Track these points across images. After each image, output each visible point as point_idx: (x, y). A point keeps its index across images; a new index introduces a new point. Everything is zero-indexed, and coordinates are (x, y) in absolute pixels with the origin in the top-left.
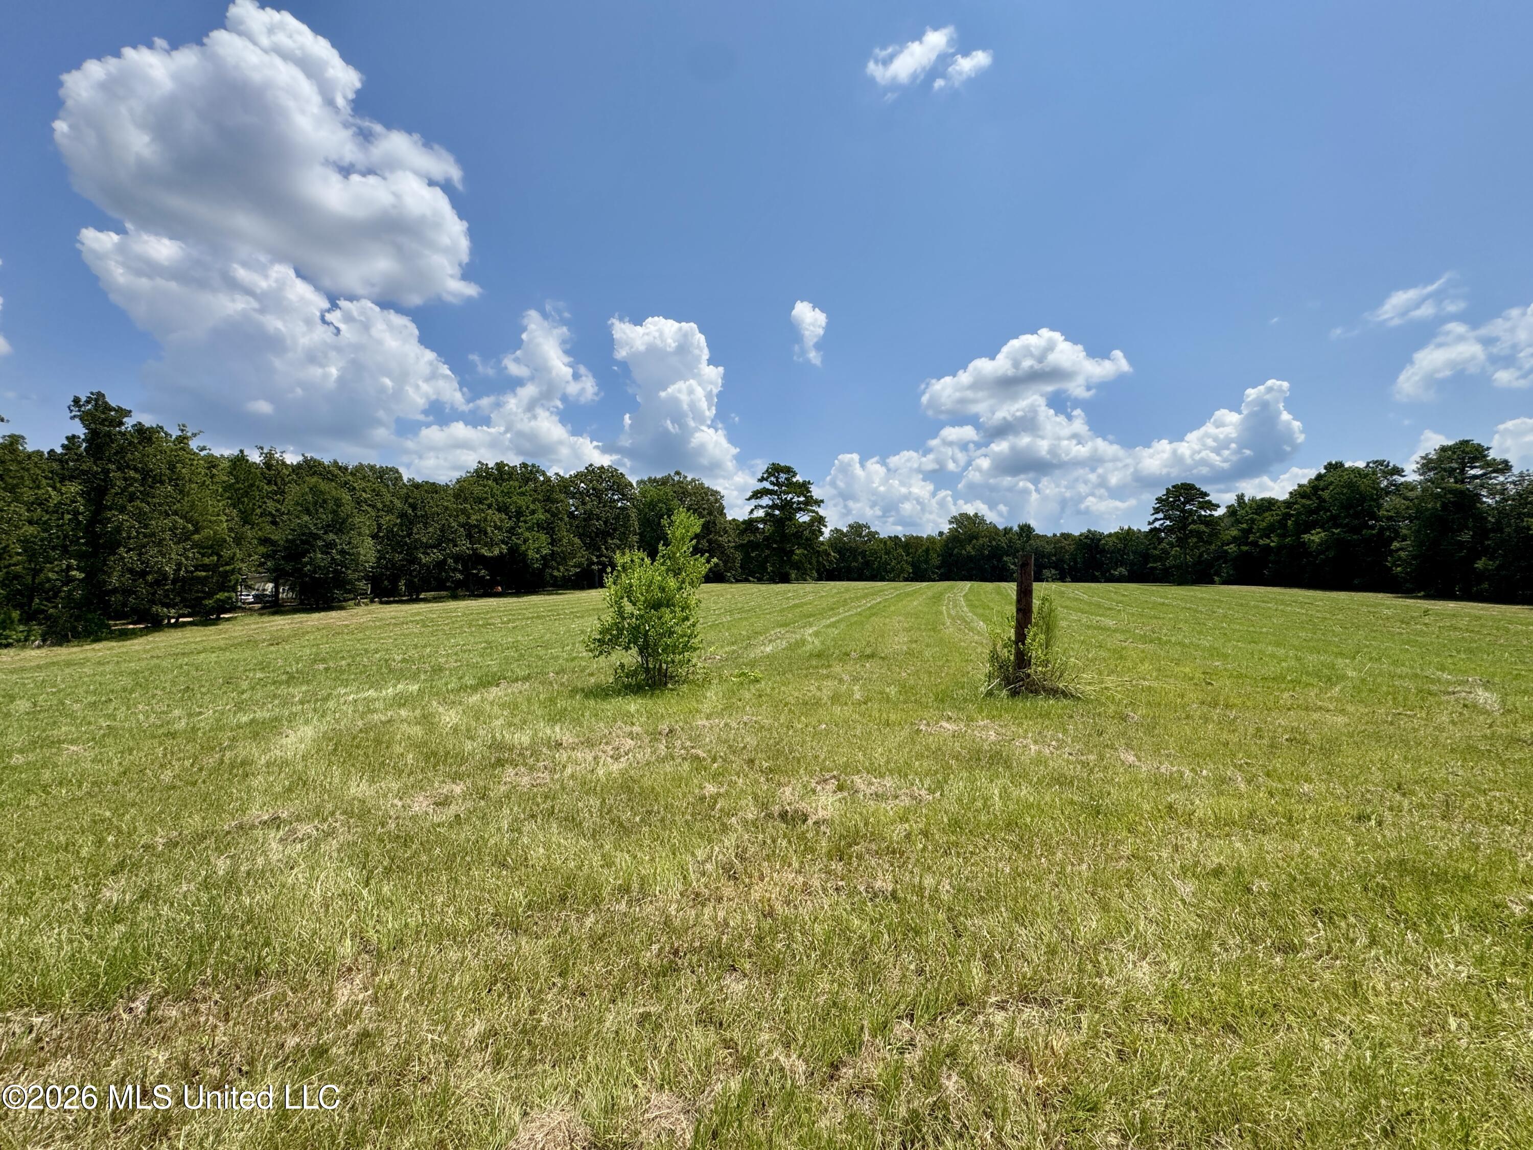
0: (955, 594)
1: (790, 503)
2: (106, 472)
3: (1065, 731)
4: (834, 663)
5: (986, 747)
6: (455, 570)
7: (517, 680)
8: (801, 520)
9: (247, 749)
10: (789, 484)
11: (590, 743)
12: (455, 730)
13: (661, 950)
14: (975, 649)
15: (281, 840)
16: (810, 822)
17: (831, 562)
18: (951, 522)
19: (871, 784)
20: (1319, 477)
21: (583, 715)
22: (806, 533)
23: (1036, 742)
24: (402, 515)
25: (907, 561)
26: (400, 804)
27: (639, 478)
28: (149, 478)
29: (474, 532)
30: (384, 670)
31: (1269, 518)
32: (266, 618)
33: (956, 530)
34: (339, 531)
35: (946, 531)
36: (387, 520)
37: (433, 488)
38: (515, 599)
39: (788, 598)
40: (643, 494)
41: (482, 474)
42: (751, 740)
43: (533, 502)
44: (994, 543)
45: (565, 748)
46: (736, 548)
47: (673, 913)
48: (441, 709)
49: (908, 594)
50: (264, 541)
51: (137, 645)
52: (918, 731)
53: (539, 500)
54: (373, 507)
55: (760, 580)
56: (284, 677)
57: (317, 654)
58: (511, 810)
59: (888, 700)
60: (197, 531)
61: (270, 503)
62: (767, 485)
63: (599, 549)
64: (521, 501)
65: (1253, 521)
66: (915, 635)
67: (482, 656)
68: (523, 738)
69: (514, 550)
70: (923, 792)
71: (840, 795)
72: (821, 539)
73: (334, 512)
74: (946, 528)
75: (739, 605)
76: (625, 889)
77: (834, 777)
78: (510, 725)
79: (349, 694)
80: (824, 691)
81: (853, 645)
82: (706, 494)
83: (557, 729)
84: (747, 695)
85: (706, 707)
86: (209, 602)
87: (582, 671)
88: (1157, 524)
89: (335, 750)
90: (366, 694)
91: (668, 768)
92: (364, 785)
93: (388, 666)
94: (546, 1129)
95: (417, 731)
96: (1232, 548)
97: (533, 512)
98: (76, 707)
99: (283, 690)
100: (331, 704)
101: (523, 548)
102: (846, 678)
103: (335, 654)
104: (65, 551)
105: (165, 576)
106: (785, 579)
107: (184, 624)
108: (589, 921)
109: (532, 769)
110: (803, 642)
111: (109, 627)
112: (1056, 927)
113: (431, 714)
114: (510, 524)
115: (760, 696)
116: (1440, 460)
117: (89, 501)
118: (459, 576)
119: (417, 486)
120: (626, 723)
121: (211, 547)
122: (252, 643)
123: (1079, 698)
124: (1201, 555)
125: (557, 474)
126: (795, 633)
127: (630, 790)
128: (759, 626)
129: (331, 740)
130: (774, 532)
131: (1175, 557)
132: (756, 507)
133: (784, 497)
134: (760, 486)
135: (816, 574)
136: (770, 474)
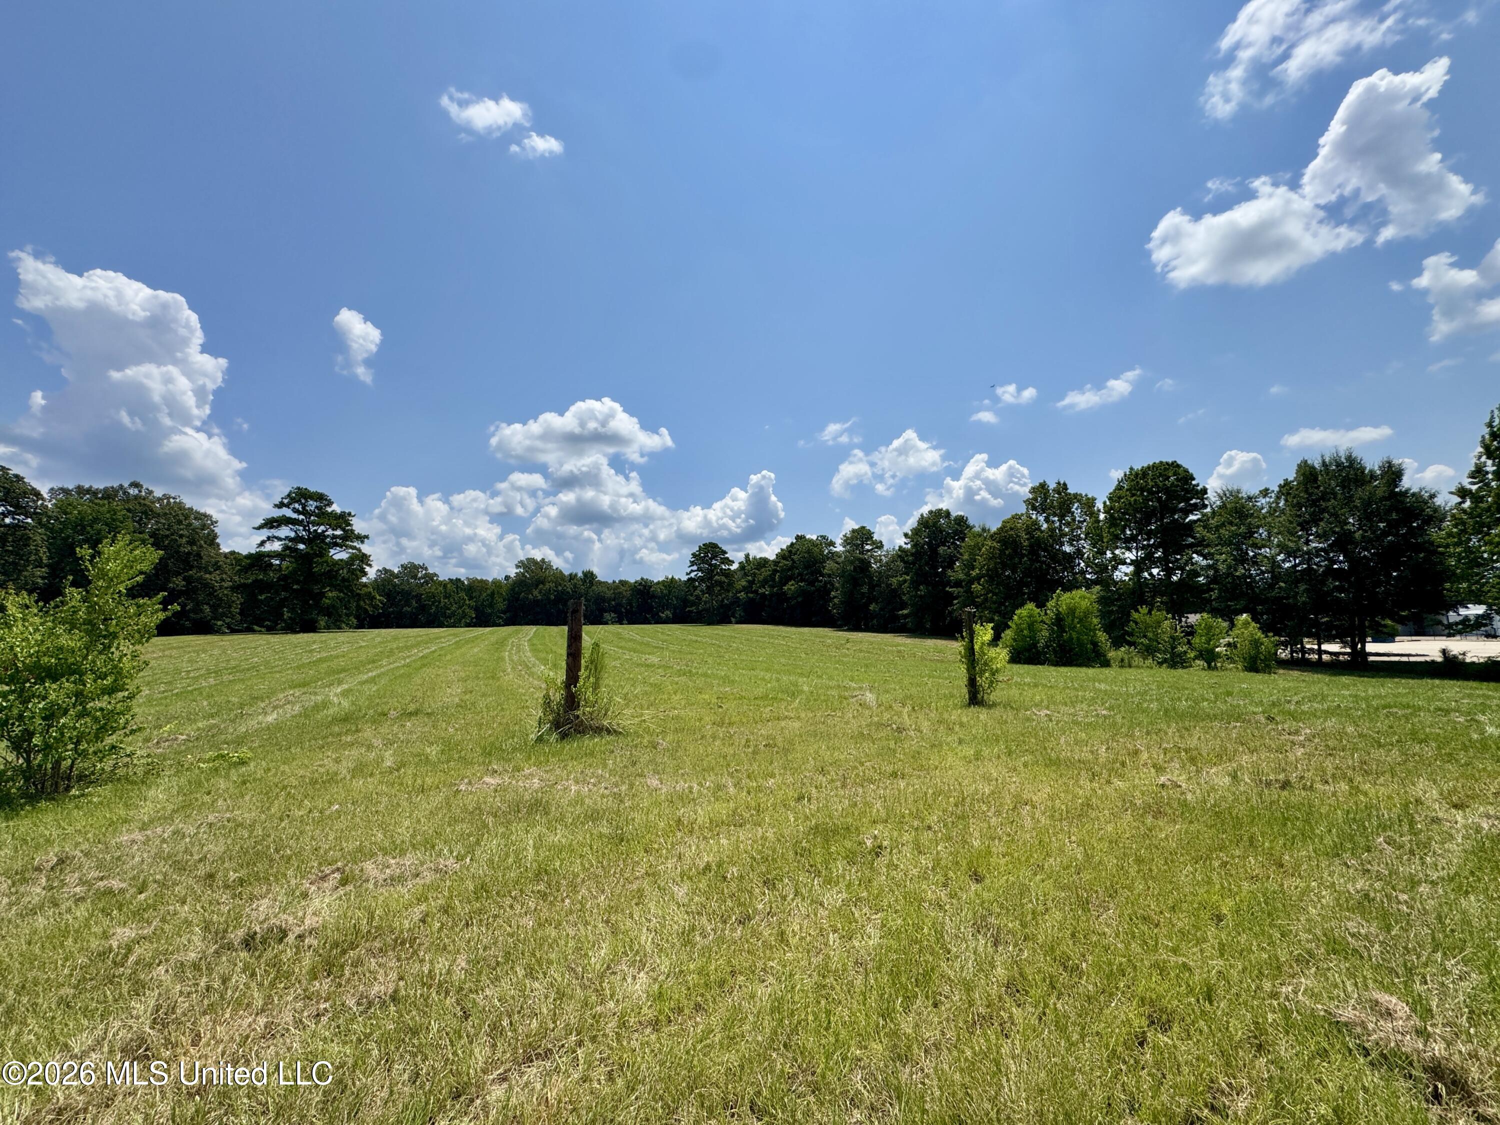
0: (519, 639)
1: (321, 536)
3: (605, 767)
4: (364, 727)
8: (336, 557)
14: (532, 694)
16: (290, 938)
17: (375, 607)
18: (517, 567)
19: (386, 867)
20: (792, 544)
22: (344, 573)
23: (577, 782)
25: (469, 606)
27: (56, 485)
31: (765, 573)
33: (523, 574)
35: (513, 575)
39: (311, 651)
42: (216, 847)
44: (560, 588)
46: (235, 588)
49: (467, 641)
52: (457, 792)
55: (271, 630)
59: (427, 762)
62: (288, 513)
65: (755, 574)
66: (470, 684)
70: (451, 862)
71: (342, 891)
72: (364, 580)
74: (513, 572)
75: (233, 663)
77: (338, 869)
80: (344, 763)
81: (394, 702)
82: (187, 517)
84: (222, 785)
85: (143, 813)
88: (693, 575)
96: (742, 595)
102: (377, 742)
106: (310, 627)
110: (325, 704)
115: (244, 783)
116: (852, 538)
123: (620, 733)
124: (723, 601)
126: (316, 694)
128: (261, 688)
130: (294, 572)
131: (705, 602)
132: (269, 538)
133: (312, 529)
134: (278, 513)
135: (355, 621)
136: (293, 500)
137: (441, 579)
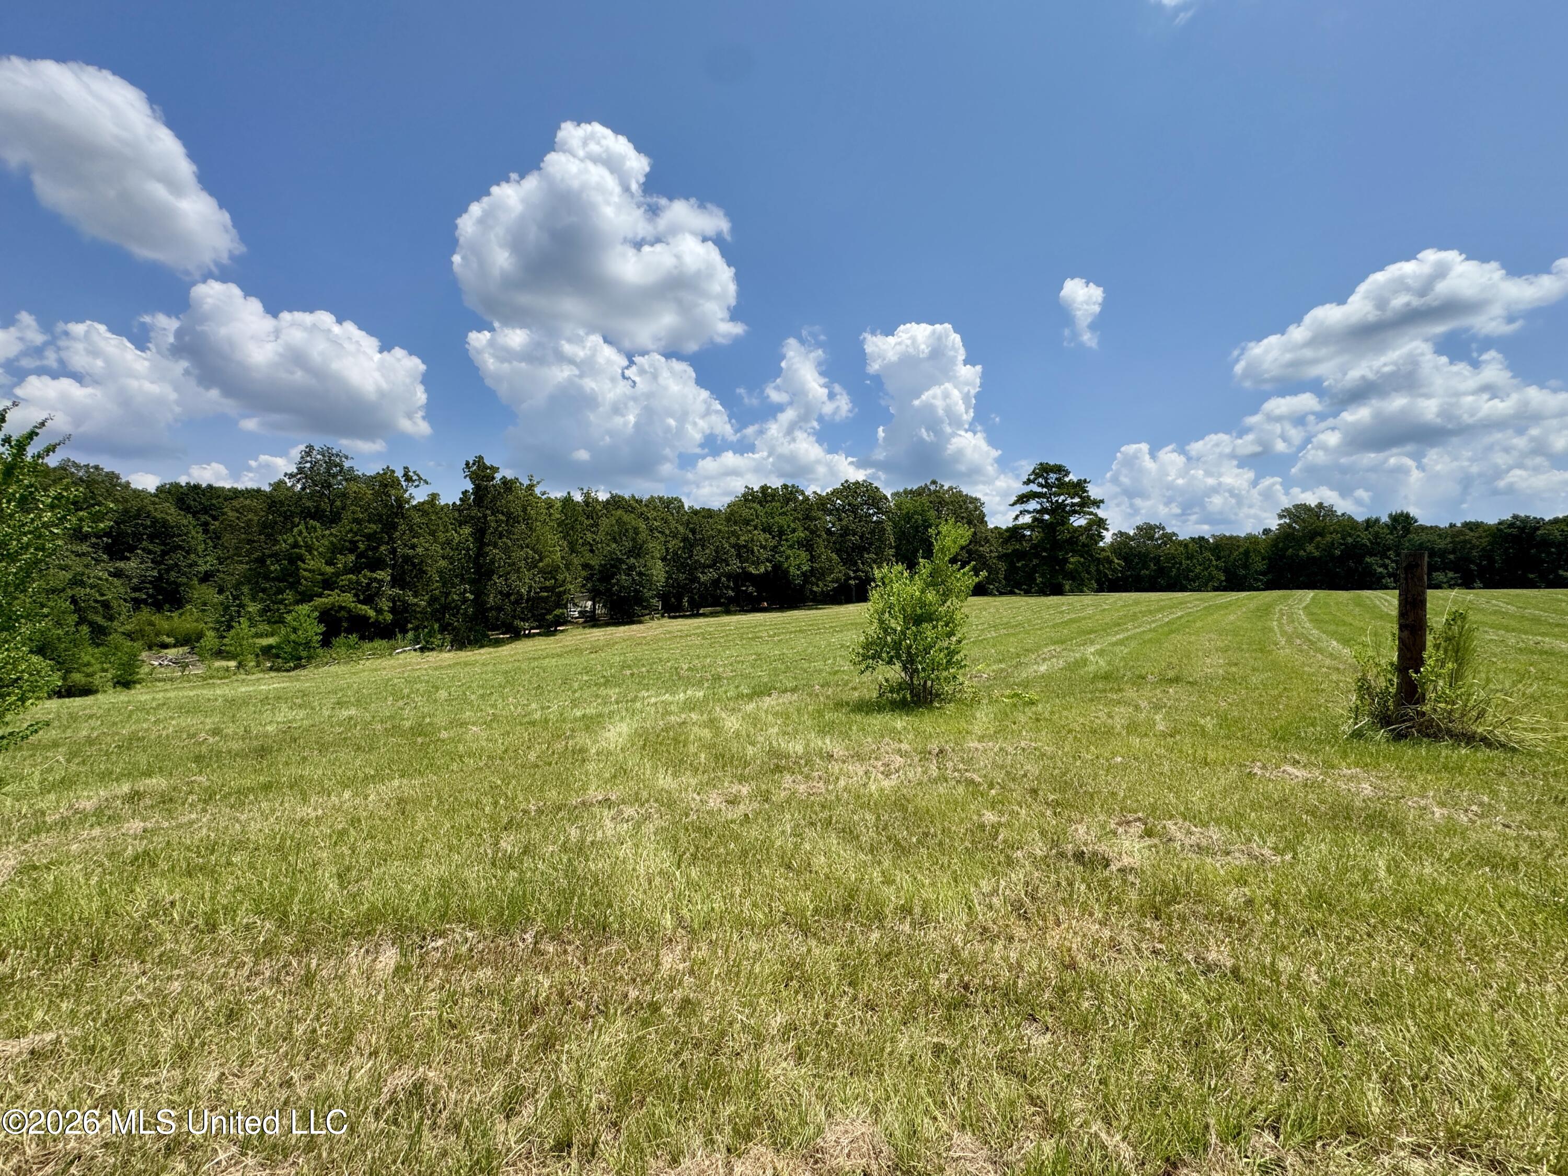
0: (1291, 606)
1: (1062, 506)
2: (485, 516)
3: (1494, 793)
4: (1127, 687)
5: (1358, 803)
6: (728, 587)
7: (785, 691)
8: (1076, 524)
9: (582, 739)
10: (1063, 486)
11: (859, 757)
12: (737, 735)
13: (949, 980)
14: (1327, 675)
15: (613, 818)
16: (1113, 868)
17: (1114, 571)
18: (1281, 517)
19: (1189, 833)
21: (850, 729)
22: (1083, 538)
23: (1442, 804)
24: (685, 539)
25: (1217, 567)
26: (698, 798)
27: (894, 491)
28: (512, 519)
29: (743, 551)
30: (675, 677)
32: (587, 631)
33: (1290, 526)
34: (638, 556)
35: (1274, 527)
36: (674, 544)
37: (708, 514)
38: (779, 614)
39: (1061, 612)
40: (899, 506)
41: (749, 497)
42: (1033, 769)
43: (794, 521)
44: (1350, 540)
45: (836, 760)
46: (999, 558)
47: (960, 944)
48: (724, 715)
50: (586, 566)
51: (506, 651)
52: (1251, 775)
53: (799, 519)
54: (662, 533)
55: (1027, 593)
56: (602, 680)
57: (624, 661)
58: (793, 815)
59: (1203, 733)
60: (541, 560)
61: (589, 535)
62: (1034, 488)
63: (856, 564)
64: (782, 520)
66: (1235, 656)
67: (753, 667)
68: (797, 747)
69: (777, 567)
70: (1267, 852)
71: (1148, 842)
72: (1101, 544)
73: (634, 540)
74: (1274, 524)
75: (1005, 620)
76: (906, 910)
77: (1139, 819)
78: (785, 733)
79: (652, 698)
80: (1117, 718)
81: (1149, 666)
82: (965, 502)
83: (828, 741)
84: (1022, 719)
85: (977, 729)
86: (549, 617)
87: (846, 684)
89: (645, 745)
90: (664, 698)
91: (942, 789)
92: (669, 779)
93: (678, 674)
94: (850, 1137)
95: (706, 733)
97: (794, 531)
98: (473, 697)
99: (603, 691)
100: (638, 705)
101: (786, 565)
102: (1143, 704)
103: (637, 661)
104: (463, 581)
105: (521, 595)
106: (1057, 590)
107: (535, 635)
108: (875, 936)
109: (808, 777)
110: (1085, 662)
111: (488, 636)
112: (1505, 1063)
113: (715, 719)
114: (773, 543)
115: (1038, 720)
117: (475, 539)
118: (731, 593)
119: (696, 513)
120: (893, 739)
121: (550, 572)
122: (578, 651)
123: (1514, 750)
125: (815, 493)
126: (1073, 651)
127: (904, 809)
128: (1029, 642)
129: (641, 736)
130: (1043, 540)
132: (1021, 512)
133: (1054, 500)
134: (1026, 489)
135: (1095, 585)
136: (1038, 476)
137: (1181, 538)
